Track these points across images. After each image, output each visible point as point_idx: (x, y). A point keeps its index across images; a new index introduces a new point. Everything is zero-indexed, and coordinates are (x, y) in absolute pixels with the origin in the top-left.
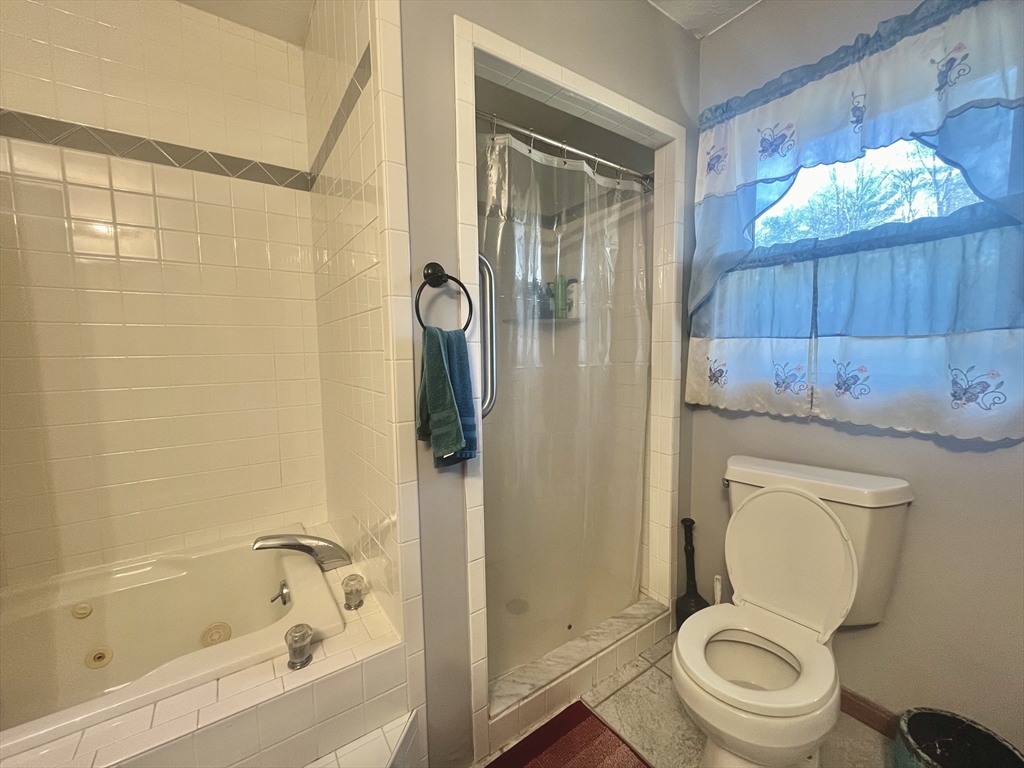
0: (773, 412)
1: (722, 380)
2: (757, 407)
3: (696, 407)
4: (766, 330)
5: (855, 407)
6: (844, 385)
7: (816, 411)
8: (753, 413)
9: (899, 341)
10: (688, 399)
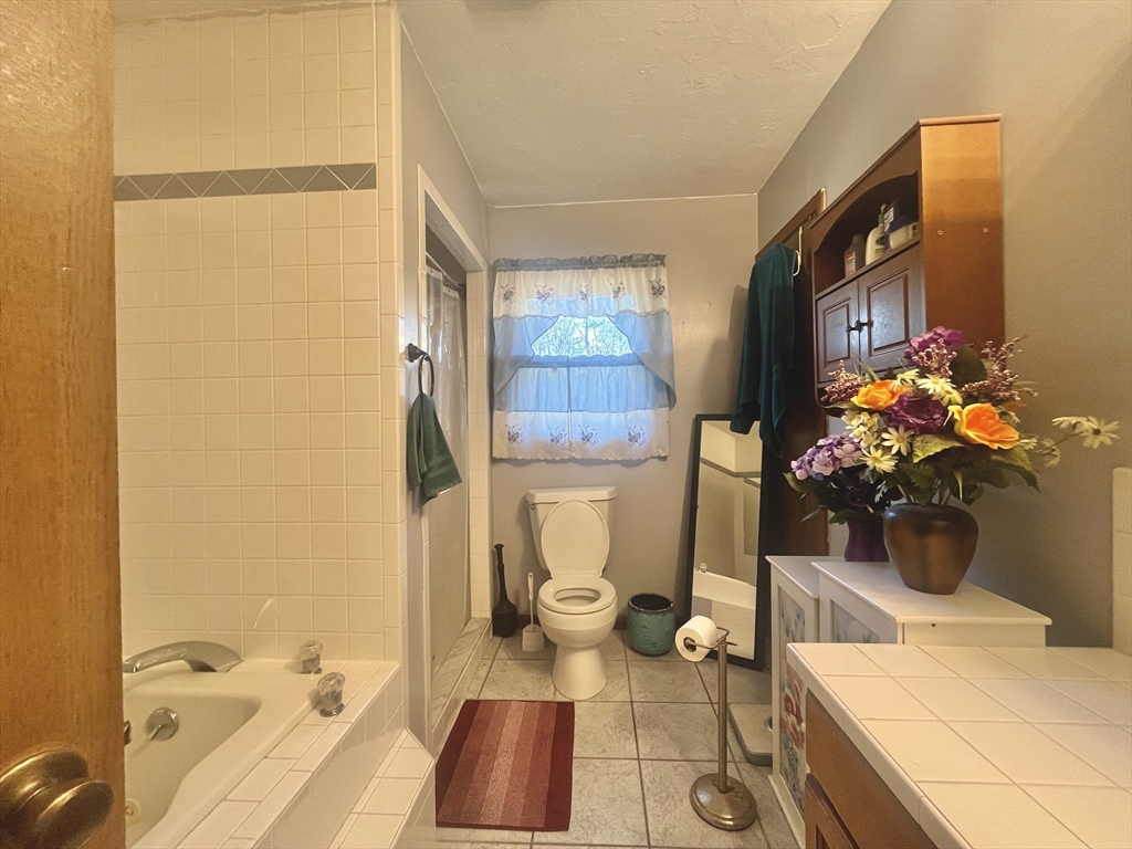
0: (549, 458)
1: (519, 440)
2: (540, 456)
3: (501, 460)
4: (542, 407)
5: (593, 449)
6: (586, 439)
7: (573, 454)
8: (539, 461)
9: (607, 414)
10: (494, 455)
